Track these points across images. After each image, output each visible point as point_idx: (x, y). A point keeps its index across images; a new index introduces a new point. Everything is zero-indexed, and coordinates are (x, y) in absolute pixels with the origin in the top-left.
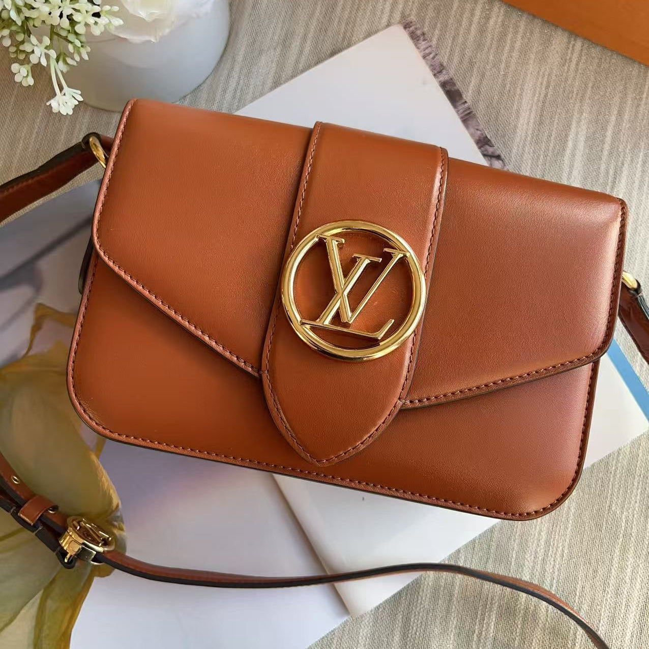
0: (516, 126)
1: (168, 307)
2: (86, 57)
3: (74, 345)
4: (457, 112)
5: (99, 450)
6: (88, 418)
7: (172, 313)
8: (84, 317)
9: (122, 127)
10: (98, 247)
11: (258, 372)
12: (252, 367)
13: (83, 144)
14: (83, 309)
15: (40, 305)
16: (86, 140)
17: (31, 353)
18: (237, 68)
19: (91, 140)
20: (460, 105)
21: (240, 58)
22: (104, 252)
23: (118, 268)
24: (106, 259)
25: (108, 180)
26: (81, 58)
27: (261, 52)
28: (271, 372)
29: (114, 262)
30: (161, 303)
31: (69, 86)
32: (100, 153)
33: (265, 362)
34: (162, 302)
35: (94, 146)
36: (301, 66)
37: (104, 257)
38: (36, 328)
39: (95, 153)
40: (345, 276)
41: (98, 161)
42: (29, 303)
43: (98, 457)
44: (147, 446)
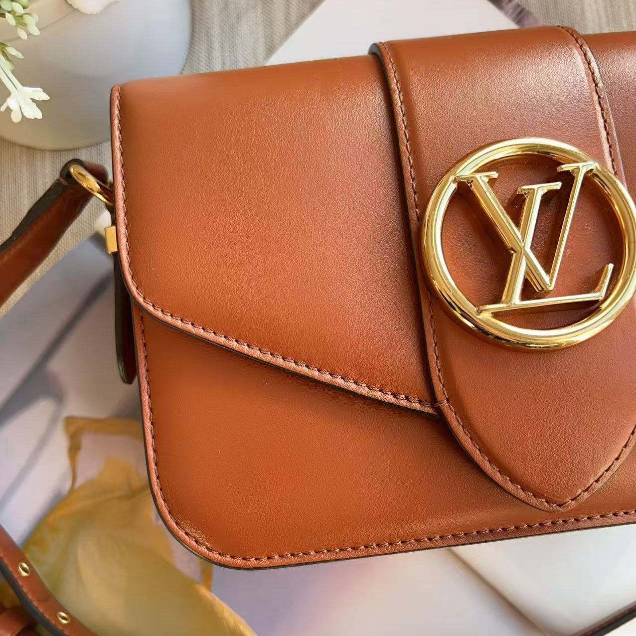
0: (582, 9)
1: (271, 354)
2: (35, 31)
3: (151, 453)
4: (506, 13)
5: (207, 579)
6: (206, 550)
7: (279, 361)
8: (151, 409)
9: (116, 122)
10: (141, 300)
11: (432, 406)
12: (420, 402)
13: (62, 180)
14: (146, 398)
15: (69, 420)
16: (66, 174)
17: (78, 484)
18: (216, 45)
19: (72, 170)
20: (506, 4)
21: (216, 31)
22: (153, 306)
23: (180, 322)
24: (159, 314)
25: (123, 202)
26: (29, 34)
27: (239, 17)
28: (455, 398)
29: (172, 316)
30: (259, 352)
31: (23, 85)
32: (91, 183)
33: (439, 387)
34: (259, 350)
35: (80, 176)
36: (293, 18)
37: (156, 312)
38: (74, 449)
39: (85, 185)
40: (517, 224)
41: (92, 195)
42: (53, 421)
43: (209, 588)
44: (303, 562)
